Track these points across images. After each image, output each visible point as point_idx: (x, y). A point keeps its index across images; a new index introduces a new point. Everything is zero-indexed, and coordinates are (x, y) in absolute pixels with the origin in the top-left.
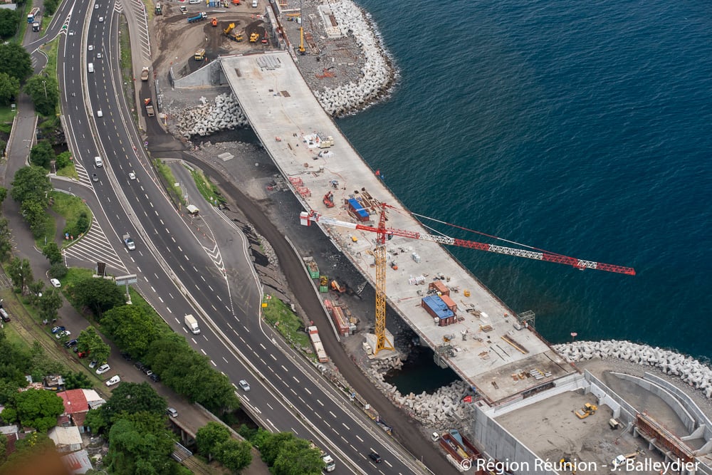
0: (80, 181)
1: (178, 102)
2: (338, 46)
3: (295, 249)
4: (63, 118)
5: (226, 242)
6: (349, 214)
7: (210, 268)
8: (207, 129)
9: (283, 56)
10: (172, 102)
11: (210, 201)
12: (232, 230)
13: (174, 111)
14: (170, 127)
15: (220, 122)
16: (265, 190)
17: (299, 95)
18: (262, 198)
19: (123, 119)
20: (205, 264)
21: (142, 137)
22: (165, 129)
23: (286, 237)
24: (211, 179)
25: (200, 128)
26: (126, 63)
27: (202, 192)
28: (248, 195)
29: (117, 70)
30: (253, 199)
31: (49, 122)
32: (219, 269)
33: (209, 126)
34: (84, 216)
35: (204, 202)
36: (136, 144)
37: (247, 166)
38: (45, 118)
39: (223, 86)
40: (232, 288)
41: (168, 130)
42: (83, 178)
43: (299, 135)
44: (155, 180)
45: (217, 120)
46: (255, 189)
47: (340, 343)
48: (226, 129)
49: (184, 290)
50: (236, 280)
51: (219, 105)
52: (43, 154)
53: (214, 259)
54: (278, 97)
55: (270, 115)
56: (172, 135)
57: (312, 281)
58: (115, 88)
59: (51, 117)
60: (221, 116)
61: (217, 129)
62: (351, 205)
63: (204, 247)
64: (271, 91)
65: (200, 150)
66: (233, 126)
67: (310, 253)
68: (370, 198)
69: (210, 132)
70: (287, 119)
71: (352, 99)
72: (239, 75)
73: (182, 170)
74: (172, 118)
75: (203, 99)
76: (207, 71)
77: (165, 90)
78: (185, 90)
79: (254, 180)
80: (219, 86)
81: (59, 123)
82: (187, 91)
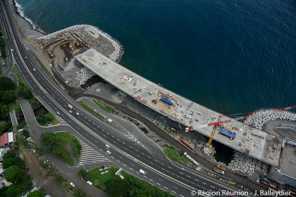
0: (62, 124)
1: (69, 76)
2: (100, 40)
3: (148, 119)
4: (37, 97)
5: (131, 129)
6: (164, 104)
7: (135, 144)
8: (84, 82)
9: (92, 50)
10: (67, 76)
11: (110, 113)
12: (127, 123)
13: (70, 79)
14: (72, 85)
15: (86, 78)
16: (120, 99)
17: (109, 63)
18: (121, 102)
19: (58, 90)
20: (131, 143)
21: (66, 92)
22: (71, 86)
23: (141, 115)
24: (101, 101)
25: (82, 82)
26: (43, 67)
27: (104, 110)
28: (116, 103)
29: (43, 72)
30: (119, 104)
31: (33, 101)
32: (138, 143)
33: (84, 80)
34: (76, 141)
35: (109, 114)
36: (70, 100)
37: (107, 91)
38: (31, 100)
39: (79, 65)
40: (149, 150)
41: (72, 87)
42: (62, 122)
43: (122, 78)
44: (87, 112)
45: (85, 77)
46: (116, 99)
47: (195, 154)
48: (89, 79)
49: (135, 160)
50: (147, 145)
51: (83, 73)
52: (43, 120)
53: (132, 139)
54: (103, 66)
55: (107, 73)
56: (75, 88)
57: (164, 130)
58: (47, 79)
59: (33, 98)
60: (86, 76)
61: (87, 80)
62: (162, 100)
63: (125, 135)
64: (100, 64)
65: (88, 90)
66: (91, 78)
67: (153, 118)
68: (164, 94)
69: (85, 82)
70: (113, 73)
71: (117, 56)
72: (85, 62)
73: (89, 101)
74: (71, 82)
75: (77, 72)
76: (73, 63)
77: (62, 73)
78: (68, 70)
79: (113, 96)
80: (78, 66)
81: (37, 100)
82: (69, 71)
